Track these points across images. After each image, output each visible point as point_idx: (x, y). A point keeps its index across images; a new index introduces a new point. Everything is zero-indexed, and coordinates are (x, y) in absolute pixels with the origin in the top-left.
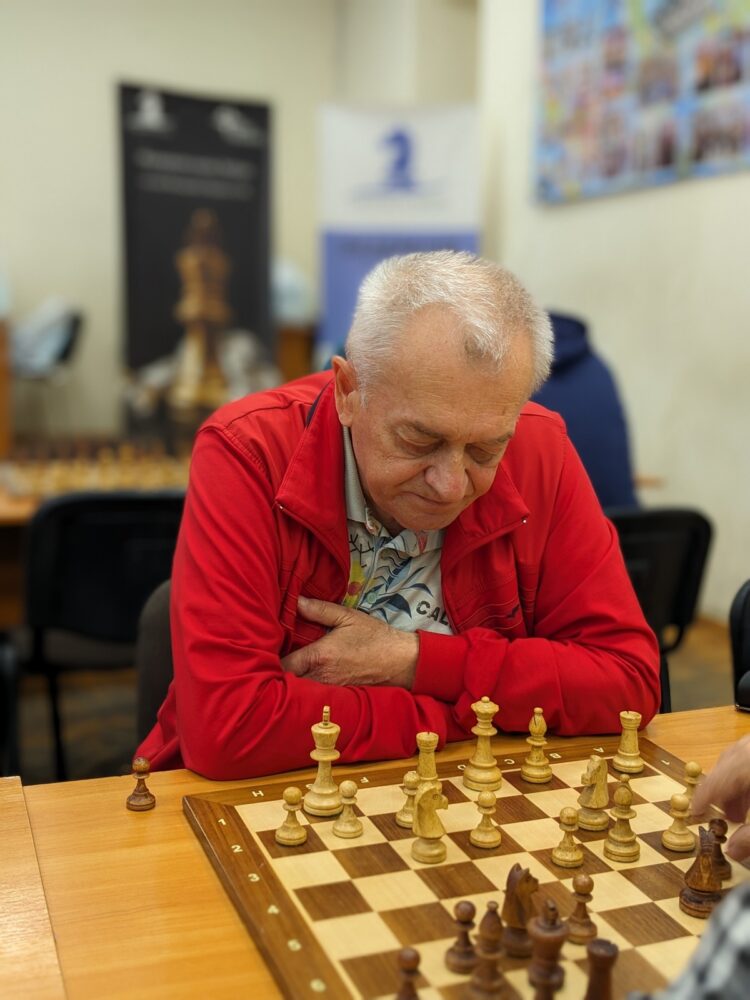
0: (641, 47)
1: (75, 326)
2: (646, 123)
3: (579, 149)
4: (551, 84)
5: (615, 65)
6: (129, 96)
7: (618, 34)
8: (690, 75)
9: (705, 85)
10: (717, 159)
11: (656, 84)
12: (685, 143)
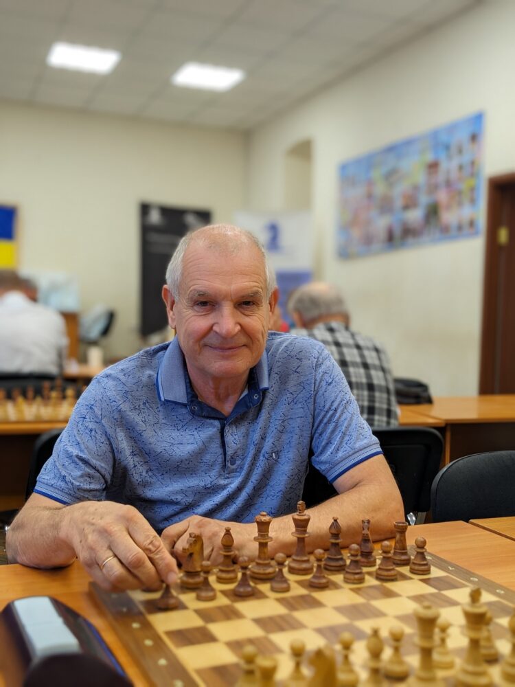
0: (380, 189)
1: (111, 317)
2: (381, 224)
3: (356, 233)
4: (344, 203)
5: (370, 196)
6: (145, 209)
7: (370, 183)
8: (399, 203)
9: (406, 207)
10: (410, 240)
11: (386, 206)
12: (398, 232)
